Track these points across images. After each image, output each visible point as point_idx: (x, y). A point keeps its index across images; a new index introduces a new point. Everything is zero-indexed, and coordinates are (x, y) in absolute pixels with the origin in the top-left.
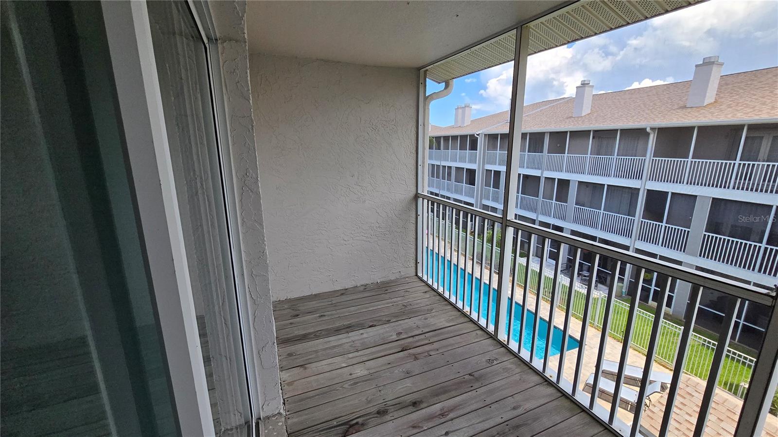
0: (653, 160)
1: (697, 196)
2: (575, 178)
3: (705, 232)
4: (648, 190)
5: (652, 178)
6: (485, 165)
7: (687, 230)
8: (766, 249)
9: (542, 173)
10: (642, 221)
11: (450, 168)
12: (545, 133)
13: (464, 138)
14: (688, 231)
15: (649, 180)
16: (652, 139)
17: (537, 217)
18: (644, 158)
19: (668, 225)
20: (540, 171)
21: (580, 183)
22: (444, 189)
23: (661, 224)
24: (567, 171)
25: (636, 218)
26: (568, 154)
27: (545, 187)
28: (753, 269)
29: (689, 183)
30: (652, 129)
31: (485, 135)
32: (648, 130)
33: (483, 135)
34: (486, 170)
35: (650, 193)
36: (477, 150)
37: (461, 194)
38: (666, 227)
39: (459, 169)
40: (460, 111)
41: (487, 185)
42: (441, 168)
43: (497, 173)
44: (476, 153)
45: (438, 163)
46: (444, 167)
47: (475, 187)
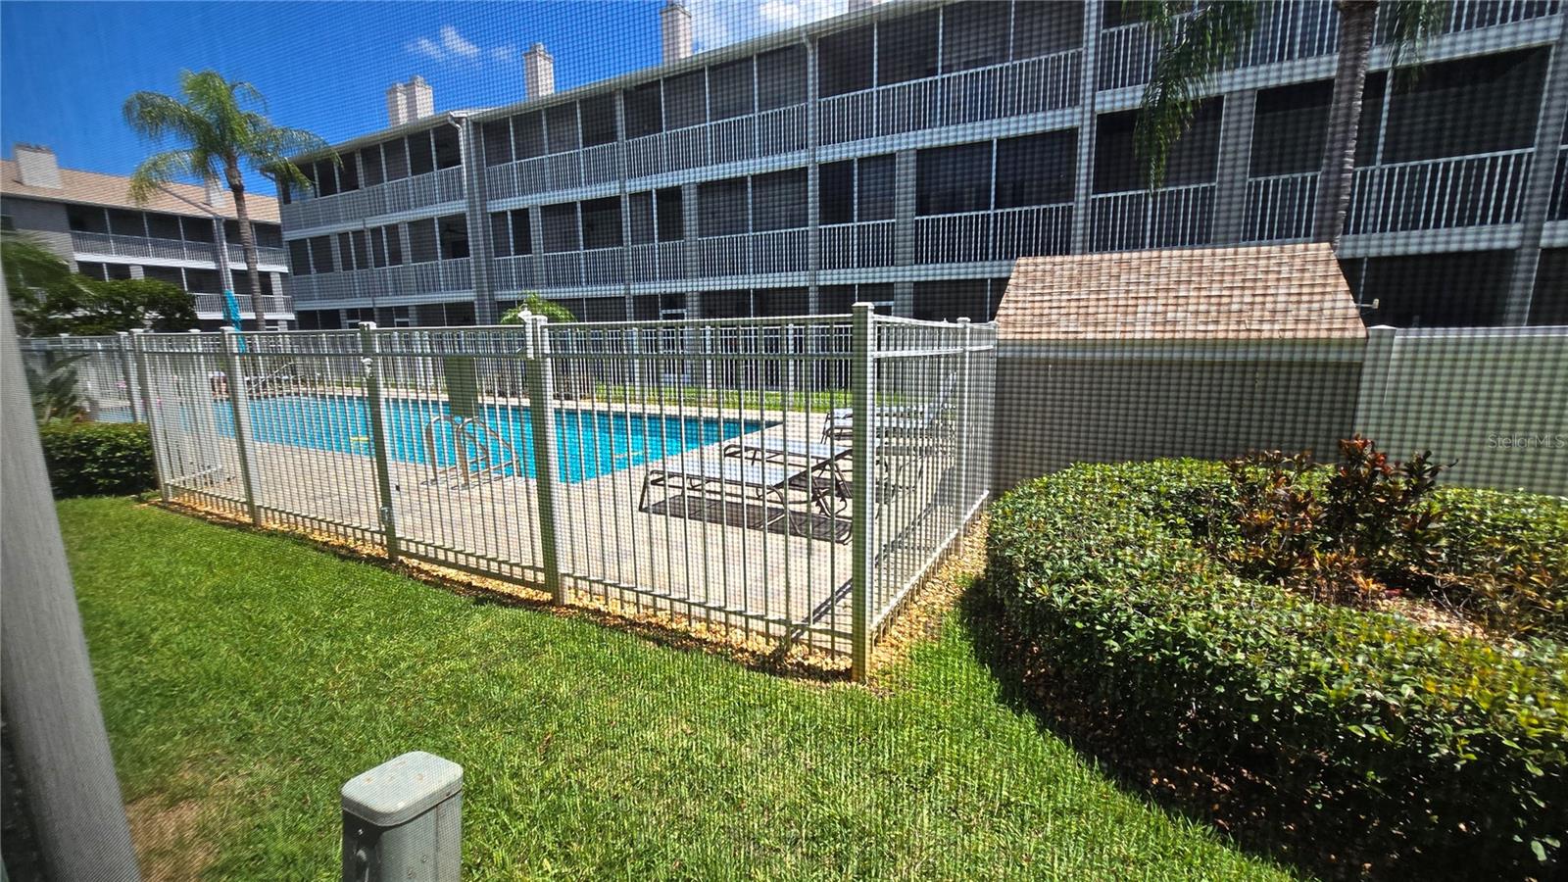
0: (820, 103)
1: (896, 153)
2: (688, 178)
3: (916, 215)
4: (821, 165)
5: (823, 139)
6: (488, 203)
7: (891, 221)
8: (996, 215)
9: (622, 187)
10: (820, 230)
11: (393, 229)
12: (612, 92)
13: (418, 137)
14: (893, 224)
15: (820, 145)
16: (812, 59)
17: (628, 290)
18: (804, 104)
19: (861, 224)
20: (618, 183)
21: (701, 186)
23: (851, 224)
24: (672, 168)
25: (811, 228)
26: (667, 130)
27: (634, 213)
29: (881, 132)
30: (811, 41)
31: (475, 121)
32: (802, 40)
33: (471, 122)
34: (493, 215)
35: (826, 169)
36: (459, 163)
37: (436, 288)
38: (859, 226)
39: (419, 227)
40: (402, 99)
41: (502, 250)
42: (369, 237)
43: (521, 215)
44: (459, 171)
45: (357, 225)
46: (376, 231)
47: (471, 258)
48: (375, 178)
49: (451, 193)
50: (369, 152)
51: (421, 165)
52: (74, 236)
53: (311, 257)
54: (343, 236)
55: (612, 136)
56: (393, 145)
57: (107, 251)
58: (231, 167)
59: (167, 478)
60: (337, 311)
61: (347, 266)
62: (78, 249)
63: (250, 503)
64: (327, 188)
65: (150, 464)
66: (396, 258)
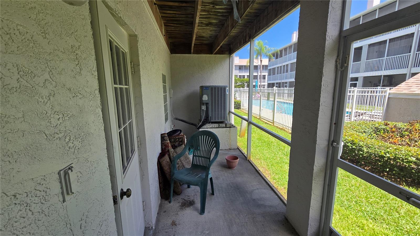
11: (287, 65)
22: (283, 79)
39: (292, 64)
42: (282, 67)
45: (281, 65)
46: (284, 66)
48: (286, 54)
50: (286, 49)
52: (239, 71)
53: (272, 72)
54: (278, 67)
56: (290, 47)
57: (242, 73)
58: (261, 57)
59: (242, 107)
60: (274, 83)
61: (278, 74)
62: (239, 73)
63: (260, 115)
64: (277, 58)
65: (240, 106)
66: (287, 71)
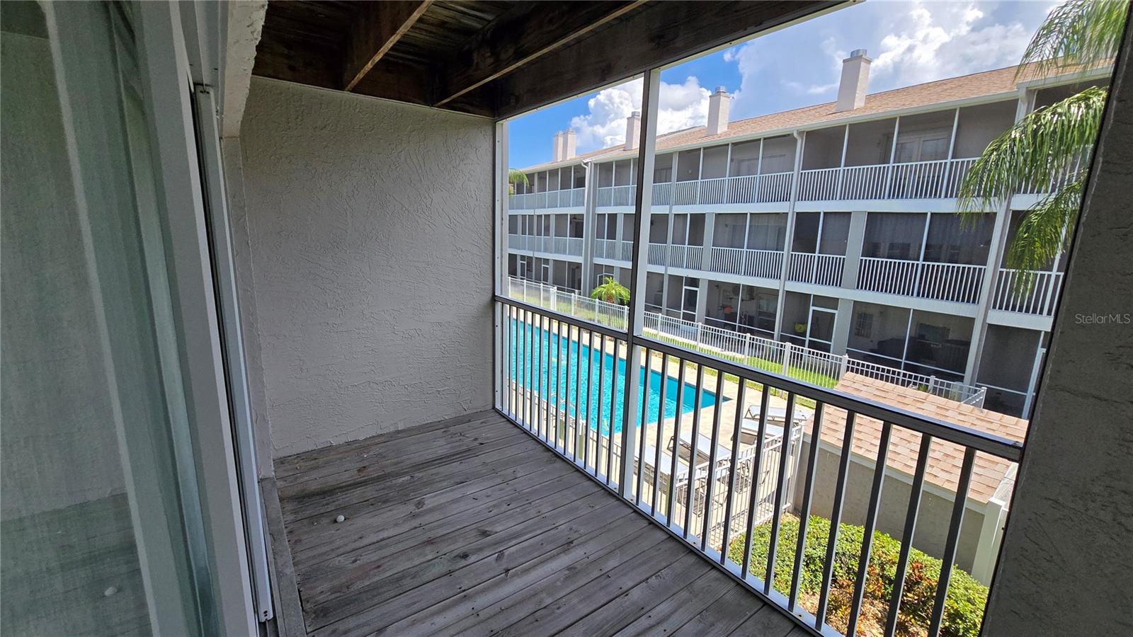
0: (802, 173)
1: (851, 213)
2: (710, 209)
3: (862, 256)
4: (797, 213)
5: (801, 197)
6: (596, 208)
7: (842, 257)
8: (923, 265)
9: (671, 209)
10: (792, 255)
11: (547, 216)
12: (672, 153)
13: (566, 170)
14: (844, 259)
15: (799, 200)
16: (800, 145)
17: (666, 270)
18: (791, 173)
19: (821, 255)
20: (668, 206)
21: (718, 215)
22: (539, 250)
23: (813, 255)
24: (702, 202)
25: (785, 252)
26: (702, 179)
27: (676, 226)
28: (912, 295)
29: (843, 198)
30: (800, 133)
31: (595, 164)
32: (795, 135)
33: (593, 165)
34: (598, 214)
35: (800, 216)
36: (584, 186)
37: (564, 252)
38: (819, 257)
39: (560, 217)
40: (561, 140)
41: (600, 235)
42: (535, 219)
43: (613, 217)
44: (584, 190)
45: (531, 212)
46: (539, 216)
47: (584, 239)
48: (542, 189)
49: (579, 203)
50: (542, 175)
51: (565, 186)
54: (524, 216)
55: (668, 179)
56: (553, 173)
60: (516, 255)
61: (524, 233)
64: (520, 191)
66: (547, 233)
